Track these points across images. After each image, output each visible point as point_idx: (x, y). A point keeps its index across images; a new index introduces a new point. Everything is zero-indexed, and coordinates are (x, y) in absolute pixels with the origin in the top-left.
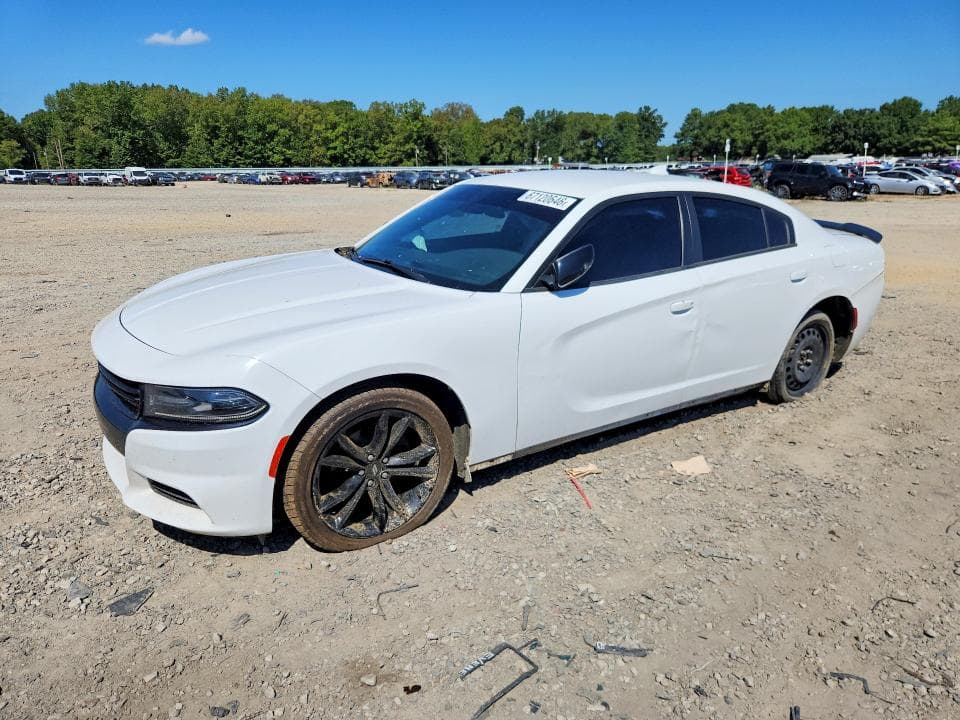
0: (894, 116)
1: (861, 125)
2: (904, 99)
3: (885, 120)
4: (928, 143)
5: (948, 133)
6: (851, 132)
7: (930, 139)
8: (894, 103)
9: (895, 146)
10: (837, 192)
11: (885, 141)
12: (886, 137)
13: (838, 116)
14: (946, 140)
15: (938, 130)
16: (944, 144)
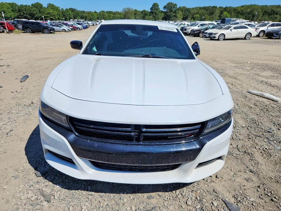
0: (36, 8)
1: (27, 10)
2: (37, 3)
3: (34, 9)
4: (48, 17)
5: (52, 14)
6: (25, 12)
7: (48, 16)
8: (35, 4)
9: (39, 17)
10: (46, 31)
11: (36, 15)
12: (36, 14)
13: (19, 6)
14: (52, 16)
15: (49, 13)
16: (52, 17)
